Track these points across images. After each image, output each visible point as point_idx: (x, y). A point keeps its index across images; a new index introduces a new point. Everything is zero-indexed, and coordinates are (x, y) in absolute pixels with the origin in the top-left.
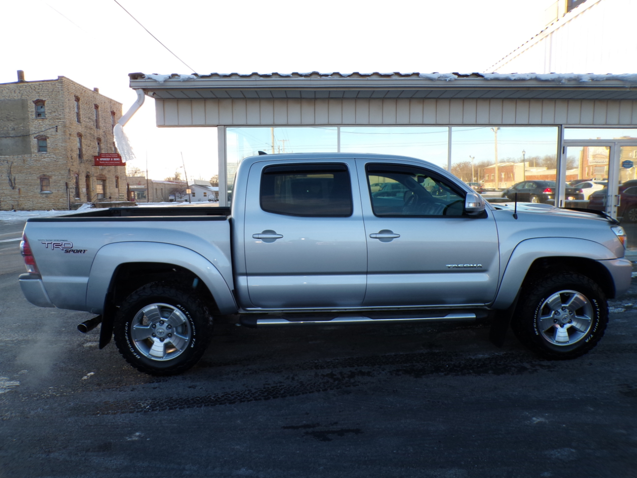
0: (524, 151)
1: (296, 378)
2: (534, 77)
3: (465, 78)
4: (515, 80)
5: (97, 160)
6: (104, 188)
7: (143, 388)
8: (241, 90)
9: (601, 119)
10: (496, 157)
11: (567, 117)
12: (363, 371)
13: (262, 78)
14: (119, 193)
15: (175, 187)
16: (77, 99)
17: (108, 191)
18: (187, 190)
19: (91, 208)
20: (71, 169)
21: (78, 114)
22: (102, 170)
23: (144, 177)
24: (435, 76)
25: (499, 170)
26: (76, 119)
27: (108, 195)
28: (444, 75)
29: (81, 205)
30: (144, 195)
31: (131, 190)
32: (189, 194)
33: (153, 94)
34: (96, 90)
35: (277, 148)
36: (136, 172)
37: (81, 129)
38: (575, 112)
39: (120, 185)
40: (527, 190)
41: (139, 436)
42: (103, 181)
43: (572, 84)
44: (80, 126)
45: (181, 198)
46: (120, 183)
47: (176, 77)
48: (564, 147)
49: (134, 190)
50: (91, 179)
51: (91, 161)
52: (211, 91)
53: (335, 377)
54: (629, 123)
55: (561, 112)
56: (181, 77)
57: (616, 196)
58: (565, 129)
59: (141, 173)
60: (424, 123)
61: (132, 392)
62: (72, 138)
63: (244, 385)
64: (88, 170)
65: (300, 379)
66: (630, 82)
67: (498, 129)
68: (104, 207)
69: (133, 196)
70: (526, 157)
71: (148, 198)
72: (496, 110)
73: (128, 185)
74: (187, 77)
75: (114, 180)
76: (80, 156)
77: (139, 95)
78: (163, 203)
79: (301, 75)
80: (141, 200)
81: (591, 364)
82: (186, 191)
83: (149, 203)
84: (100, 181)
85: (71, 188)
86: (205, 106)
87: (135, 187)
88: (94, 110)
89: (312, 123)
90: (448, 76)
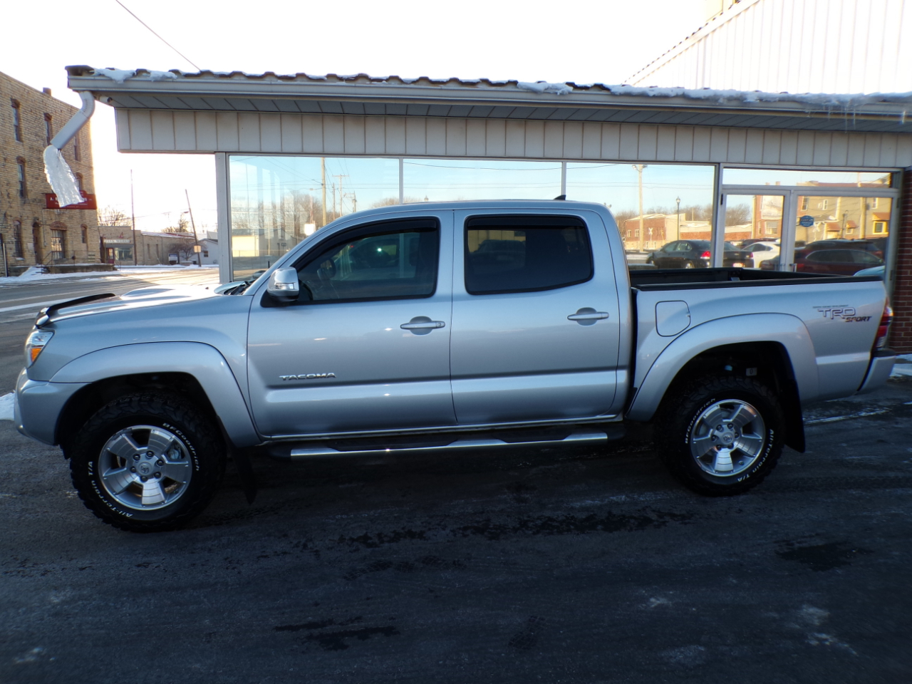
0: (678, 199)
1: (310, 544)
2: (680, 93)
3: (584, 91)
4: (654, 97)
5: (51, 199)
6: (63, 242)
7: (63, 569)
8: (225, 97)
9: (772, 157)
10: (641, 206)
11: (728, 153)
12: (414, 530)
13: (280, 81)
14: (88, 251)
15: (178, 242)
16: (16, 105)
17: (69, 248)
18: (195, 247)
19: (42, 273)
20: (9, 213)
21: (18, 129)
22: (59, 215)
23: (130, 227)
24: (541, 87)
25: (644, 224)
26: (15, 136)
27: (70, 254)
28: (553, 85)
29: (25, 269)
30: (130, 254)
31: (107, 246)
32: (198, 253)
33: (109, 100)
34: (47, 91)
35: (330, 187)
36: (117, 220)
37: (22, 151)
38: (739, 145)
39: (89, 239)
40: (679, 253)
41: (38, 654)
42: (62, 232)
43: (733, 105)
44: (21, 146)
45: (187, 258)
46: (88, 235)
47: (144, 74)
48: (722, 196)
49: (113, 246)
50: (41, 229)
51: (40, 201)
52: (202, 99)
53: (370, 541)
54: (810, 163)
55: (719, 146)
56: (152, 75)
57: (791, 265)
58: (725, 170)
59: (126, 221)
60: (527, 156)
61: (43, 578)
62: (9, 165)
63: (226, 559)
64: (36, 215)
65: (316, 546)
66: (811, 104)
67: (644, 167)
68: (63, 272)
69: (111, 254)
70: (682, 206)
71: (136, 259)
72: (630, 140)
73: (102, 239)
74: (161, 75)
75: (80, 231)
76: (23, 193)
77: (85, 101)
78: (159, 266)
79: (341, 79)
80: (126, 262)
81: (741, 511)
82: (193, 248)
83: (137, 266)
84: (57, 232)
85: (9, 243)
86: (195, 121)
87: (115, 241)
88: (45, 122)
89: (361, 151)
90: (559, 86)
